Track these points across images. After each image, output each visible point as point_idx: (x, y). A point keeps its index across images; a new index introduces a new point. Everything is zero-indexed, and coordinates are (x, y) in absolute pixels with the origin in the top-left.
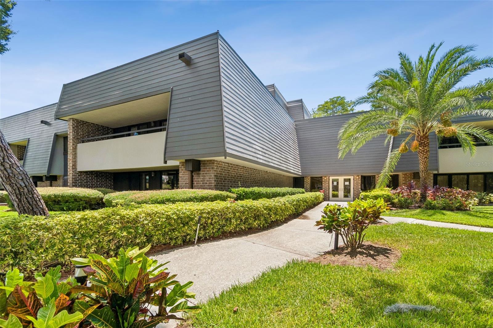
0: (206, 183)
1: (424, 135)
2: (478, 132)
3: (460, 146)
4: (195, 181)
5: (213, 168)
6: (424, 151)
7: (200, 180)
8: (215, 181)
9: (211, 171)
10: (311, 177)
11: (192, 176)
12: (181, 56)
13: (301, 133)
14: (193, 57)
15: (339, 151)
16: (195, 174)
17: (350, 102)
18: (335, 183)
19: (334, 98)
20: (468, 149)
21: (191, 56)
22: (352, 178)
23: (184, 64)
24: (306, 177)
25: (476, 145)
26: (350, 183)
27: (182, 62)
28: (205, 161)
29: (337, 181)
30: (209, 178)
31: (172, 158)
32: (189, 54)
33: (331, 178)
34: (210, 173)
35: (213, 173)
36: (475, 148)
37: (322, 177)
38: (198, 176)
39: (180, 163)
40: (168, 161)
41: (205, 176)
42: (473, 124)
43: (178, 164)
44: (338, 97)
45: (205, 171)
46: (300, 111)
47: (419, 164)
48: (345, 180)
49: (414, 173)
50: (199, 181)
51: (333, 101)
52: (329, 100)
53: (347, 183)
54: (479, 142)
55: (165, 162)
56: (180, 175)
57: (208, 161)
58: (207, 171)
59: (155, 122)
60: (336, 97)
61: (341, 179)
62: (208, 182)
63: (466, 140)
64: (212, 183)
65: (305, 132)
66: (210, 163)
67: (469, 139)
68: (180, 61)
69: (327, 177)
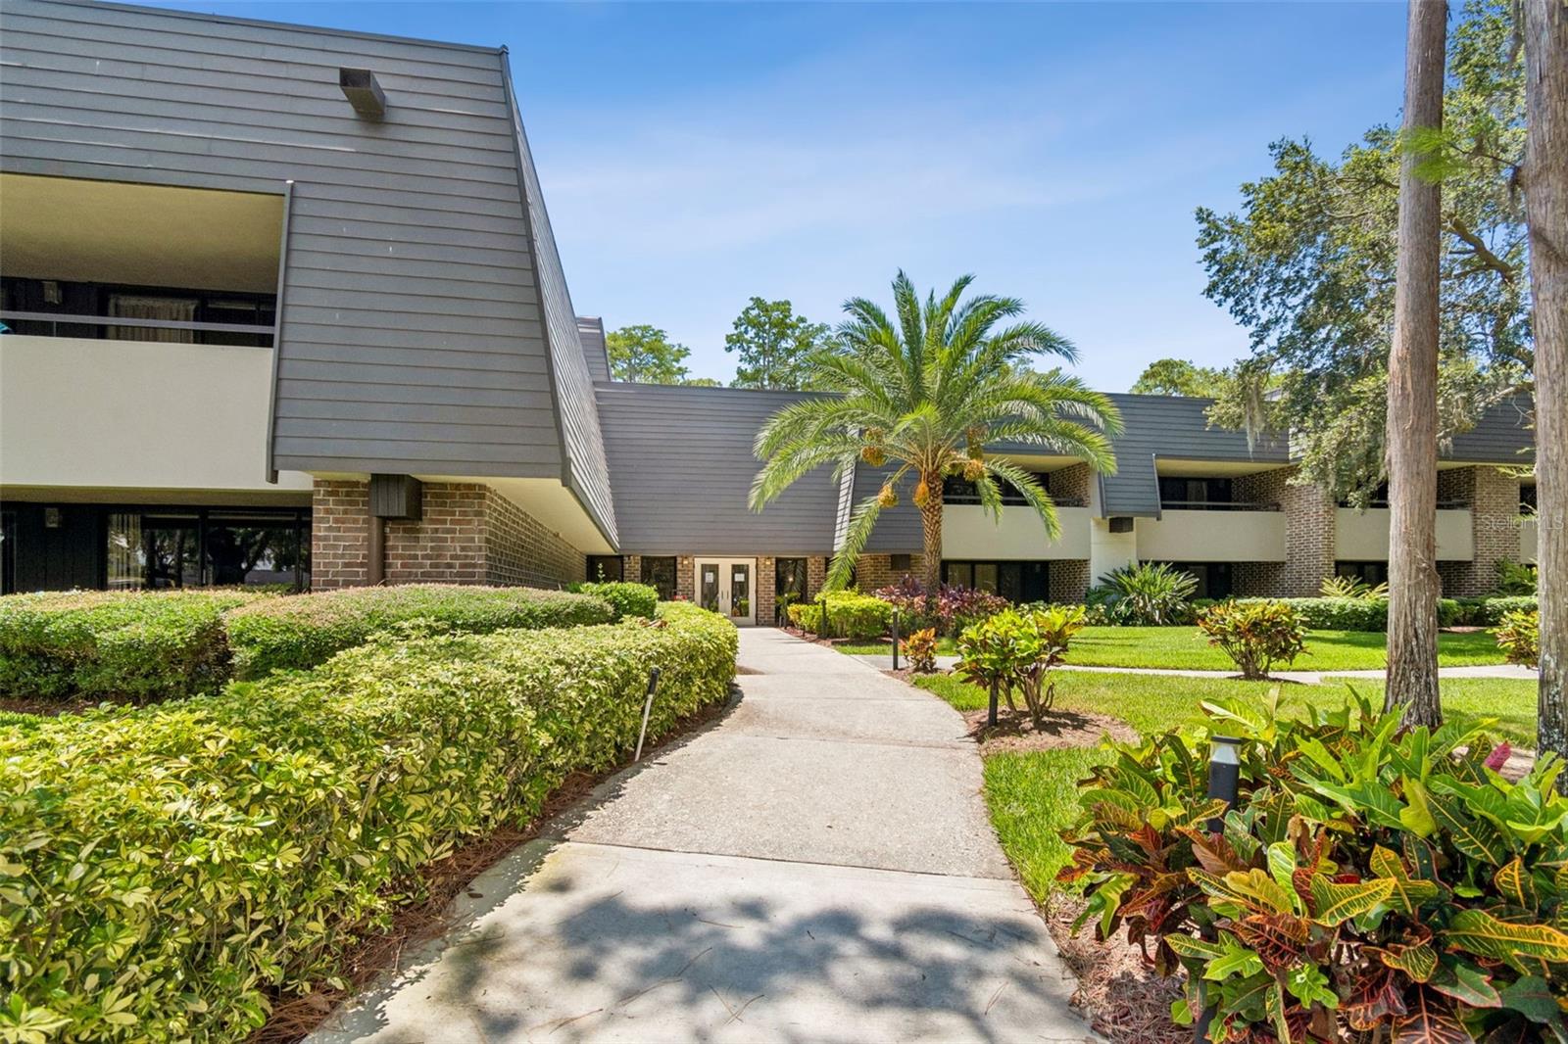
0: (450, 566)
1: (934, 471)
2: (1013, 476)
3: (977, 502)
4: (396, 557)
5: (480, 514)
6: (933, 507)
7: (419, 553)
8: (488, 558)
9: (469, 522)
10: (643, 558)
11: (384, 538)
12: (350, 79)
13: (613, 422)
14: (392, 99)
15: (750, 489)
16: (393, 531)
17: (676, 348)
18: (710, 577)
19: (634, 328)
20: (990, 508)
21: (386, 93)
22: (751, 563)
23: (349, 111)
24: (629, 556)
25: (1005, 503)
26: (747, 578)
27: (346, 98)
28: (443, 485)
29: (714, 569)
30: (463, 549)
31: (300, 463)
32: (383, 82)
33: (699, 562)
34: (472, 531)
35: (481, 532)
36: (1001, 508)
37: (675, 558)
38: (409, 539)
39: (317, 484)
40: (282, 474)
41: (445, 540)
42: (1007, 458)
43: (310, 487)
44: (646, 329)
45: (444, 522)
46: (596, 354)
47: (922, 535)
48: (737, 569)
49: (892, 556)
50: (416, 557)
51: (631, 337)
52: (620, 332)
53: (740, 577)
54: (1011, 495)
55: (274, 477)
56: (319, 530)
57: (457, 486)
58: (452, 522)
59: (65, 287)
60: (639, 328)
61: (725, 565)
62: (457, 563)
63: (988, 489)
64: (474, 566)
65: (626, 422)
66: (462, 496)
67: (994, 487)
68: (339, 93)
69: (690, 560)
